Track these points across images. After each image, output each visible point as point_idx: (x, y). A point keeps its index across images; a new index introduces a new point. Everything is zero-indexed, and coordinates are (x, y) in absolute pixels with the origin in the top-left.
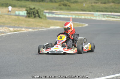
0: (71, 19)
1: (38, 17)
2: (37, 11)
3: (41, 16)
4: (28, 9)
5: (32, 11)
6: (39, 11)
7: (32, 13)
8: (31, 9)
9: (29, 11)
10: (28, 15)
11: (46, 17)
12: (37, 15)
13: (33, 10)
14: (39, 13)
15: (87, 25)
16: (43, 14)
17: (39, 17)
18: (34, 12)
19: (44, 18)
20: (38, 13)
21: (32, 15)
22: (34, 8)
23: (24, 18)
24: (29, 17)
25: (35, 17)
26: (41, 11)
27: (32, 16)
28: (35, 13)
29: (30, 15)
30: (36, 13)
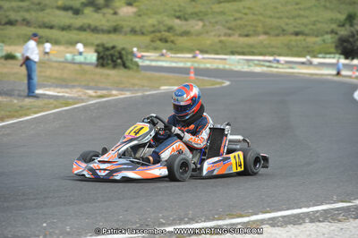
0: (192, 70)
1: (121, 67)
2: (120, 53)
3: (128, 64)
4: (101, 49)
5: (108, 53)
6: (123, 52)
7: (110, 58)
8: (107, 49)
9: (101, 54)
10: (101, 61)
11: (138, 66)
12: (119, 61)
13: (112, 52)
14: (125, 58)
15: (227, 83)
16: (132, 60)
17: (125, 66)
18: (112, 56)
19: (135, 68)
20: (121, 58)
21: (110, 62)
22: (113, 47)
23: (91, 68)
24: (103, 65)
25: (115, 66)
26: (127, 53)
27: (108, 64)
28: (115, 58)
29: (105, 62)
30: (117, 58)
